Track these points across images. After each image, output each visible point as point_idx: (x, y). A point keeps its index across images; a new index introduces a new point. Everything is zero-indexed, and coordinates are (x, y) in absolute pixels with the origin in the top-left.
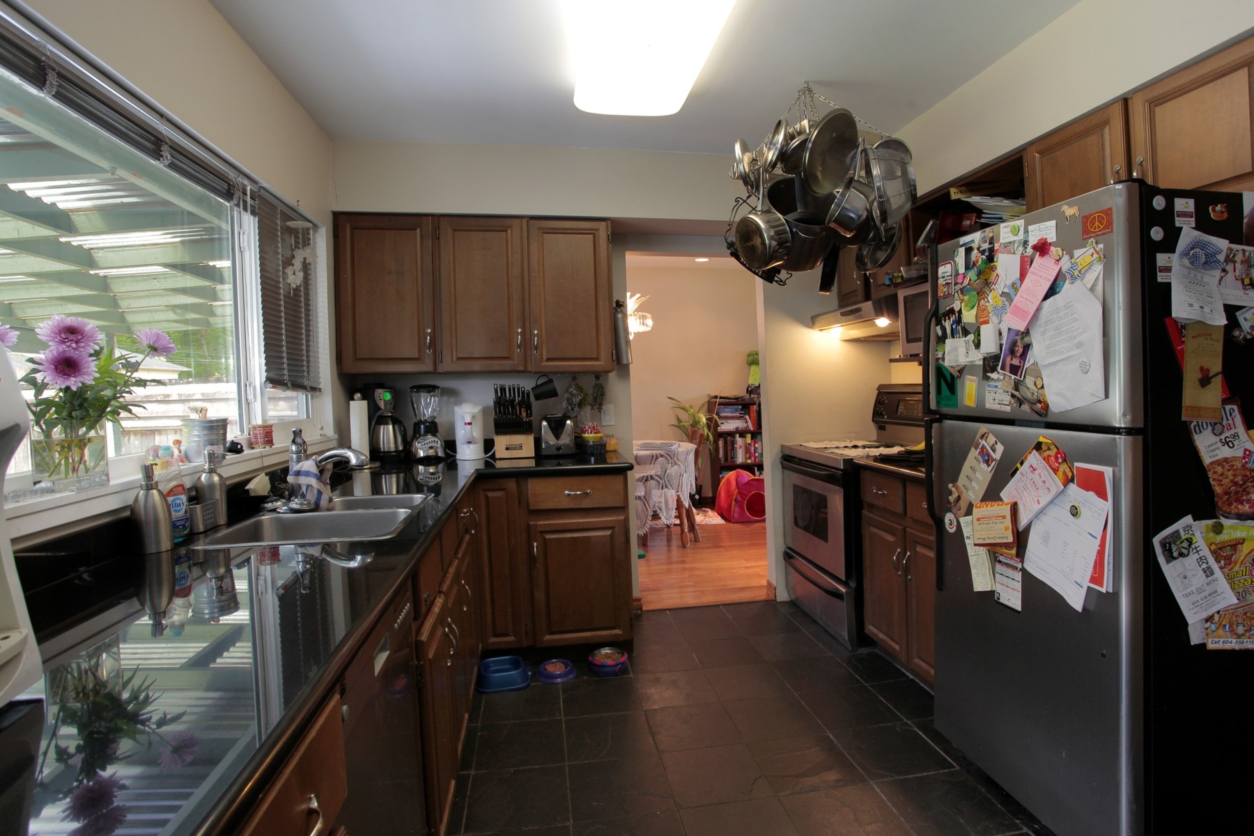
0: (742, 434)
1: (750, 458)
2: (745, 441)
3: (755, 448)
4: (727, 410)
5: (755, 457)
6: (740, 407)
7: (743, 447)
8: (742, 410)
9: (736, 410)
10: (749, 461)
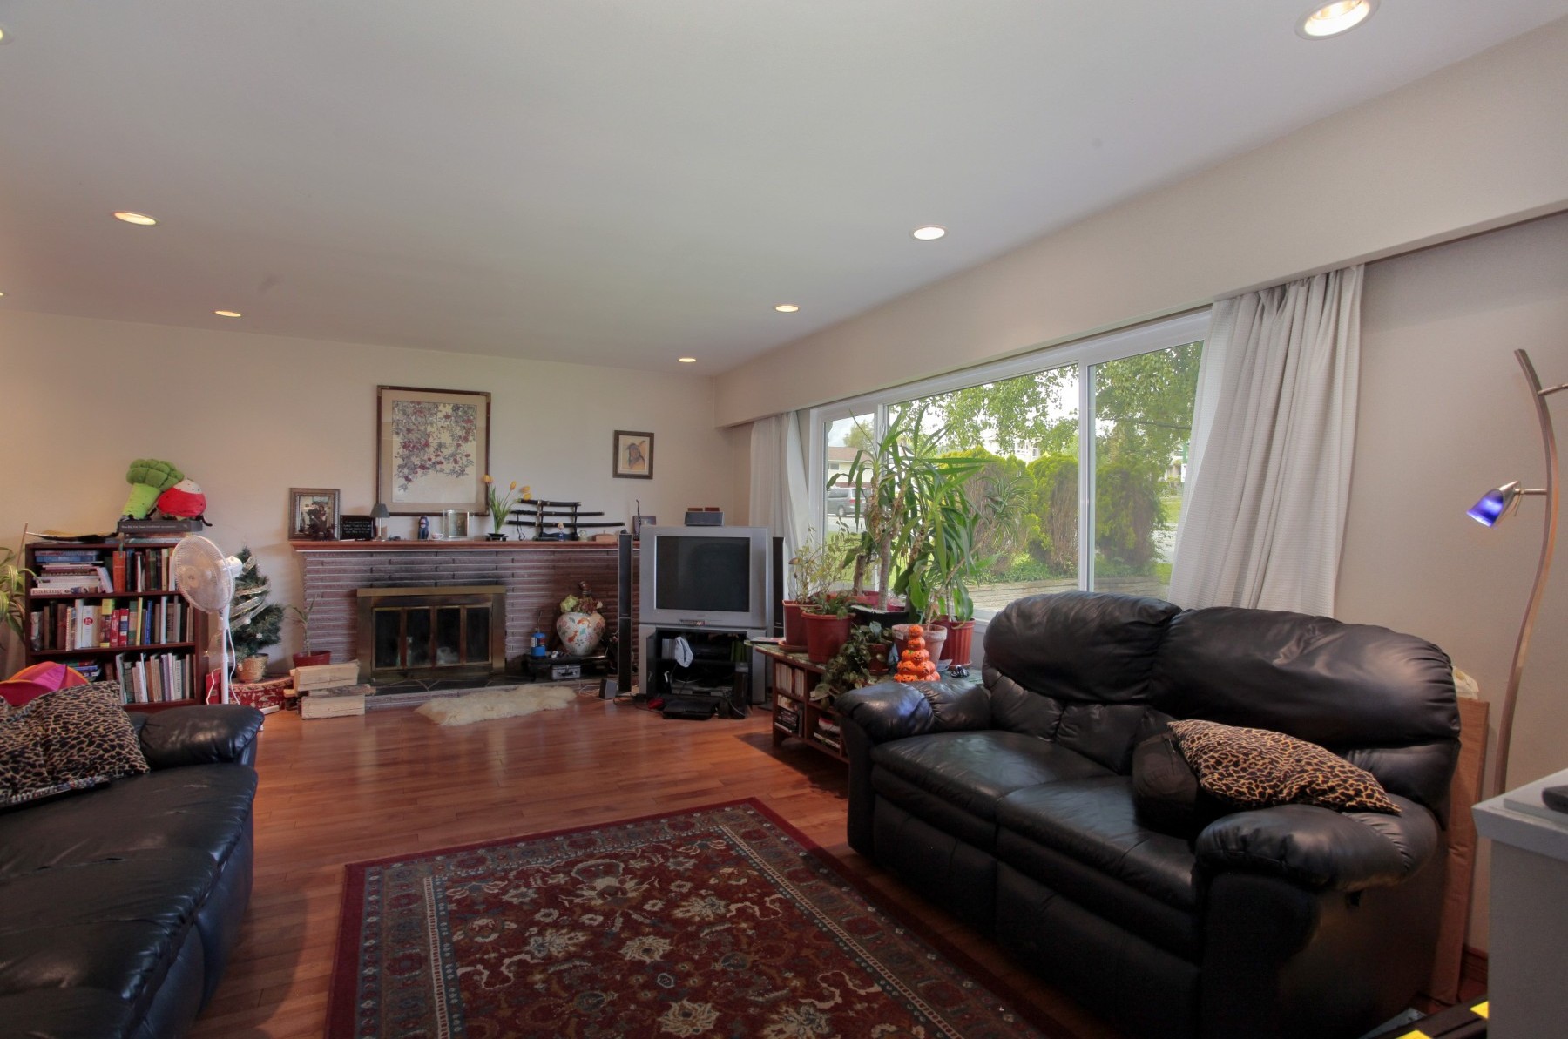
0: (94, 599)
1: (106, 640)
2: (99, 612)
3: (120, 622)
4: (60, 558)
5: (120, 638)
6: (94, 554)
7: (95, 622)
8: (98, 559)
9: (83, 559)
10: (106, 645)
